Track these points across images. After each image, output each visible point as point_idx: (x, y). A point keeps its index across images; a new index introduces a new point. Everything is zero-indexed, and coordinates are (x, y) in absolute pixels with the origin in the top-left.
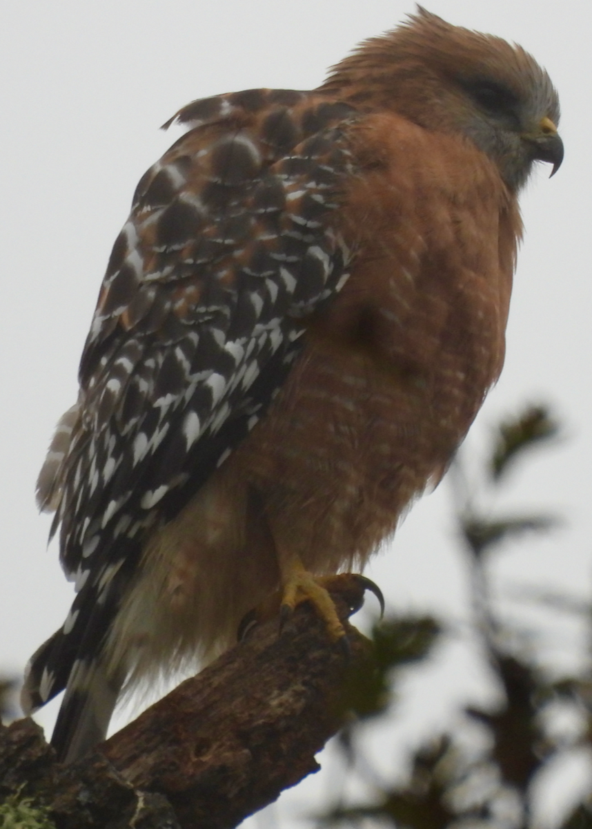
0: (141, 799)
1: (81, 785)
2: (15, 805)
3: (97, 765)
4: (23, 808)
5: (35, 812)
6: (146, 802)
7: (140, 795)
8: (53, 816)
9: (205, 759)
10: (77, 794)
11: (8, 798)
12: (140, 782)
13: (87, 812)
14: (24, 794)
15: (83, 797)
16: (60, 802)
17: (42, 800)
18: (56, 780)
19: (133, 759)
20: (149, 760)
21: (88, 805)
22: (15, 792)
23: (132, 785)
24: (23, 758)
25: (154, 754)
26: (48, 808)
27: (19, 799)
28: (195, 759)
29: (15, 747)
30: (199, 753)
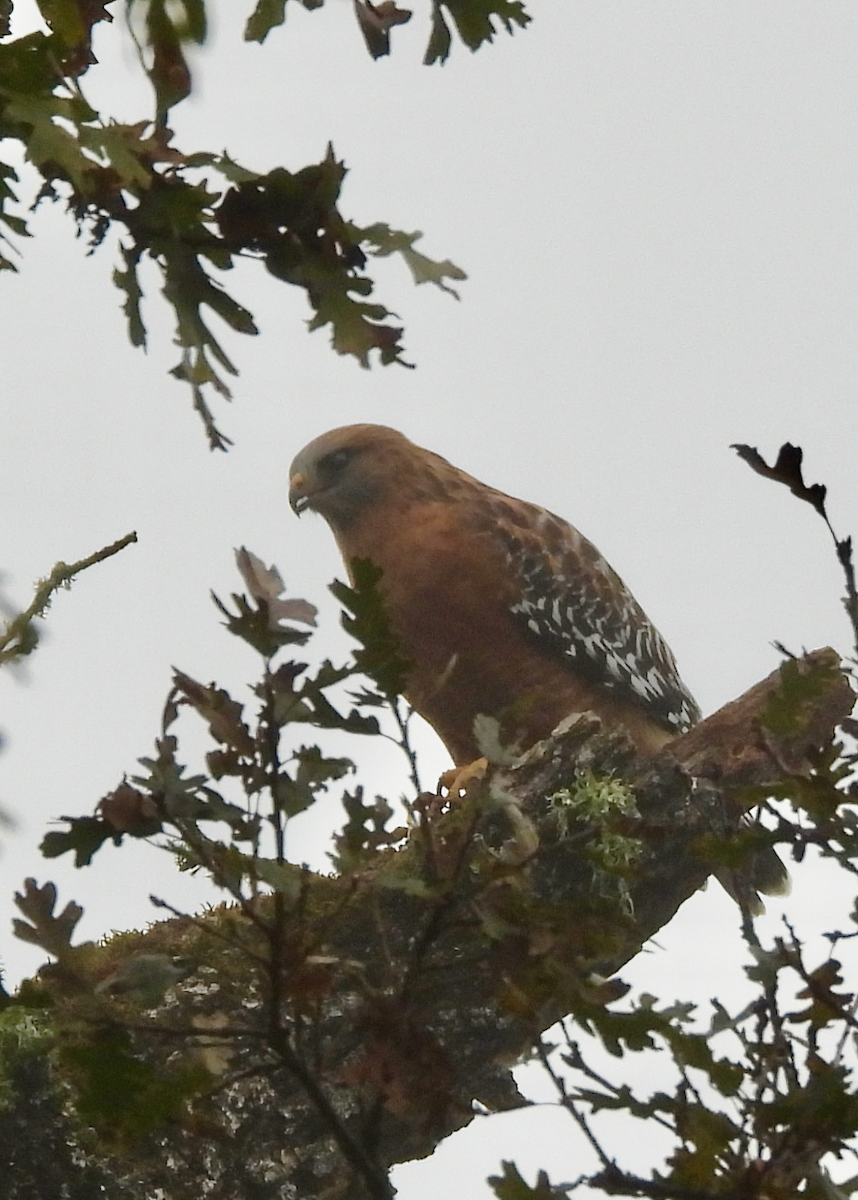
0: (694, 783)
1: (654, 771)
2: (609, 784)
3: (666, 758)
4: (615, 785)
5: (622, 788)
6: (697, 784)
7: (694, 779)
8: (634, 792)
9: (739, 757)
10: (651, 777)
11: (604, 778)
12: (694, 772)
13: (658, 790)
14: (615, 776)
15: (656, 779)
16: (640, 782)
17: (627, 780)
18: (638, 768)
19: (691, 754)
20: (701, 756)
21: (659, 785)
22: (609, 775)
23: (689, 773)
24: (616, 752)
25: (704, 752)
26: (631, 786)
27: (611, 779)
28: (732, 756)
29: (610, 744)
30: (736, 752)
